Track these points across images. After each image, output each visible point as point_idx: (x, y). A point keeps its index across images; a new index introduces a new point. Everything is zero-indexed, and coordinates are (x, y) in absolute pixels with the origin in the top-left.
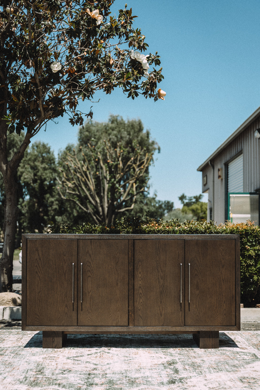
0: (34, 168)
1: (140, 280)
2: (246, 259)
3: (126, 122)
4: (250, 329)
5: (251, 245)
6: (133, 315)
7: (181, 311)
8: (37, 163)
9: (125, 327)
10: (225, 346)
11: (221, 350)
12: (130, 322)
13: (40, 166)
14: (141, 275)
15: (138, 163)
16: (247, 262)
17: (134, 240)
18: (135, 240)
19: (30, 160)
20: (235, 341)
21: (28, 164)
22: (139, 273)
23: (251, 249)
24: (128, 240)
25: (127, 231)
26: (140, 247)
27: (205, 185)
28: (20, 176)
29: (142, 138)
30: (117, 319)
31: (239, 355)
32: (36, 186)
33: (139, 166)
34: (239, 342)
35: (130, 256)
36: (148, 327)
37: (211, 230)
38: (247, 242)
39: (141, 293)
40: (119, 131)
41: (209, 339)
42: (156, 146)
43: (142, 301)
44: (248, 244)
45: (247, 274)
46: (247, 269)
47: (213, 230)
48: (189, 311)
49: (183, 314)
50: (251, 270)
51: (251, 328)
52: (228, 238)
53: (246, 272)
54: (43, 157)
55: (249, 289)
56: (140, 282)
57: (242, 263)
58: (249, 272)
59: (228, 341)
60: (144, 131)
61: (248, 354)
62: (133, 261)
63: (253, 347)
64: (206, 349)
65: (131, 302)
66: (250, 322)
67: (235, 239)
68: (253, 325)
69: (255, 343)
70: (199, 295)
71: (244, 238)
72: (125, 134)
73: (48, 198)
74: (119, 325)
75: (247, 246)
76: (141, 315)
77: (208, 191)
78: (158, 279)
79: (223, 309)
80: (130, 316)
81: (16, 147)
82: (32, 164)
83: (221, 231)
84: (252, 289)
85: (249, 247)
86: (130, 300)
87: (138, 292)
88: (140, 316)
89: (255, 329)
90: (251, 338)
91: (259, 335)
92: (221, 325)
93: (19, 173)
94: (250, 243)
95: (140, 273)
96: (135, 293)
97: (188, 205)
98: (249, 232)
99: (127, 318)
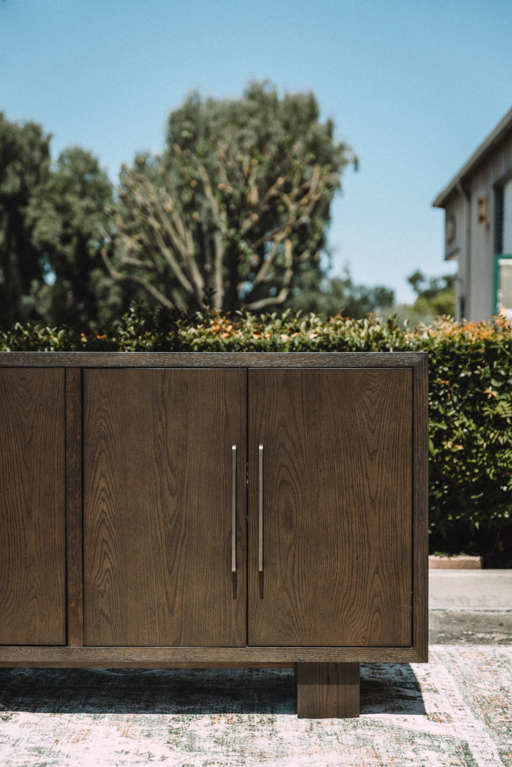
0: (63, 209)
1: (103, 500)
2: (487, 429)
3: (281, 98)
4: (488, 636)
5: (502, 387)
6: (80, 610)
7: (235, 598)
8: (71, 198)
9: (57, 649)
10: (383, 708)
11: (365, 724)
12: (70, 629)
13: (78, 204)
14: (106, 482)
15: (296, 191)
16: (489, 435)
17: (82, 368)
18: (86, 371)
19: (53, 189)
20: (424, 686)
21: (50, 200)
22: (98, 476)
23: (503, 400)
24: (62, 370)
25: (137, 345)
26: (101, 393)
27: (450, 240)
28: (32, 227)
29: (316, 137)
30: (31, 621)
31: (414, 751)
32: (69, 250)
33: (298, 198)
34: (436, 691)
35: (70, 423)
36: (130, 650)
37: (385, 344)
38: (489, 379)
39: (104, 541)
40: (265, 120)
41: (325, 687)
42: (347, 155)
43: (109, 566)
44: (493, 382)
45: (491, 472)
46: (492, 457)
47: (391, 341)
48: (262, 597)
49: (243, 608)
50: (504, 461)
51: (491, 633)
52: (388, 364)
53: (489, 466)
54: (84, 183)
55: (497, 516)
56: (103, 506)
57: (476, 439)
58: (496, 467)
59: (402, 685)
60: (322, 120)
61: (444, 746)
62: (79, 437)
63: (473, 710)
64: (314, 721)
65: (74, 570)
66: (496, 614)
67: (413, 368)
68: (501, 625)
69: (486, 694)
70: (293, 548)
71: (483, 366)
72: (276, 127)
73: (98, 279)
74: (36, 642)
75: (489, 390)
76: (106, 611)
77: (457, 257)
78: (162, 494)
79: (372, 593)
80: (70, 614)
81: (21, 160)
82: (58, 198)
83: (414, 344)
84: (507, 516)
85: (495, 394)
86: (70, 561)
87: (97, 538)
88: (102, 613)
89: (504, 637)
90: (479, 674)
91: (508, 661)
92: (367, 644)
93: (28, 222)
94: (498, 380)
95: (103, 475)
96: (87, 540)
97: (427, 295)
98: (496, 350)
99: (62, 616)
